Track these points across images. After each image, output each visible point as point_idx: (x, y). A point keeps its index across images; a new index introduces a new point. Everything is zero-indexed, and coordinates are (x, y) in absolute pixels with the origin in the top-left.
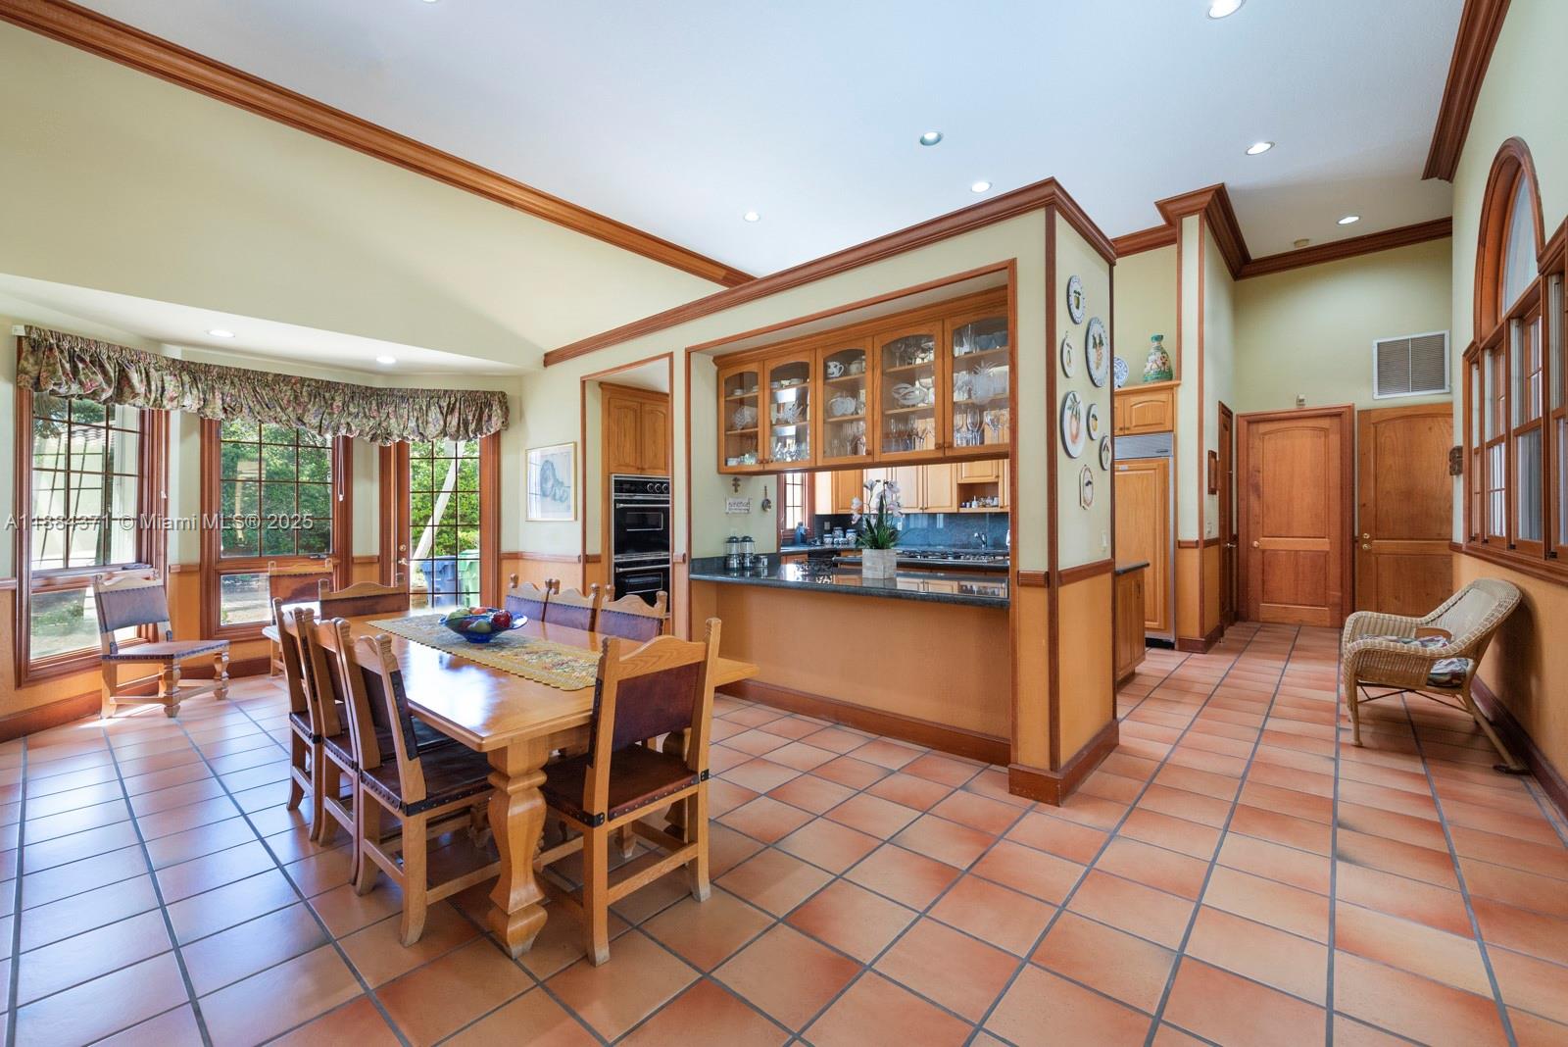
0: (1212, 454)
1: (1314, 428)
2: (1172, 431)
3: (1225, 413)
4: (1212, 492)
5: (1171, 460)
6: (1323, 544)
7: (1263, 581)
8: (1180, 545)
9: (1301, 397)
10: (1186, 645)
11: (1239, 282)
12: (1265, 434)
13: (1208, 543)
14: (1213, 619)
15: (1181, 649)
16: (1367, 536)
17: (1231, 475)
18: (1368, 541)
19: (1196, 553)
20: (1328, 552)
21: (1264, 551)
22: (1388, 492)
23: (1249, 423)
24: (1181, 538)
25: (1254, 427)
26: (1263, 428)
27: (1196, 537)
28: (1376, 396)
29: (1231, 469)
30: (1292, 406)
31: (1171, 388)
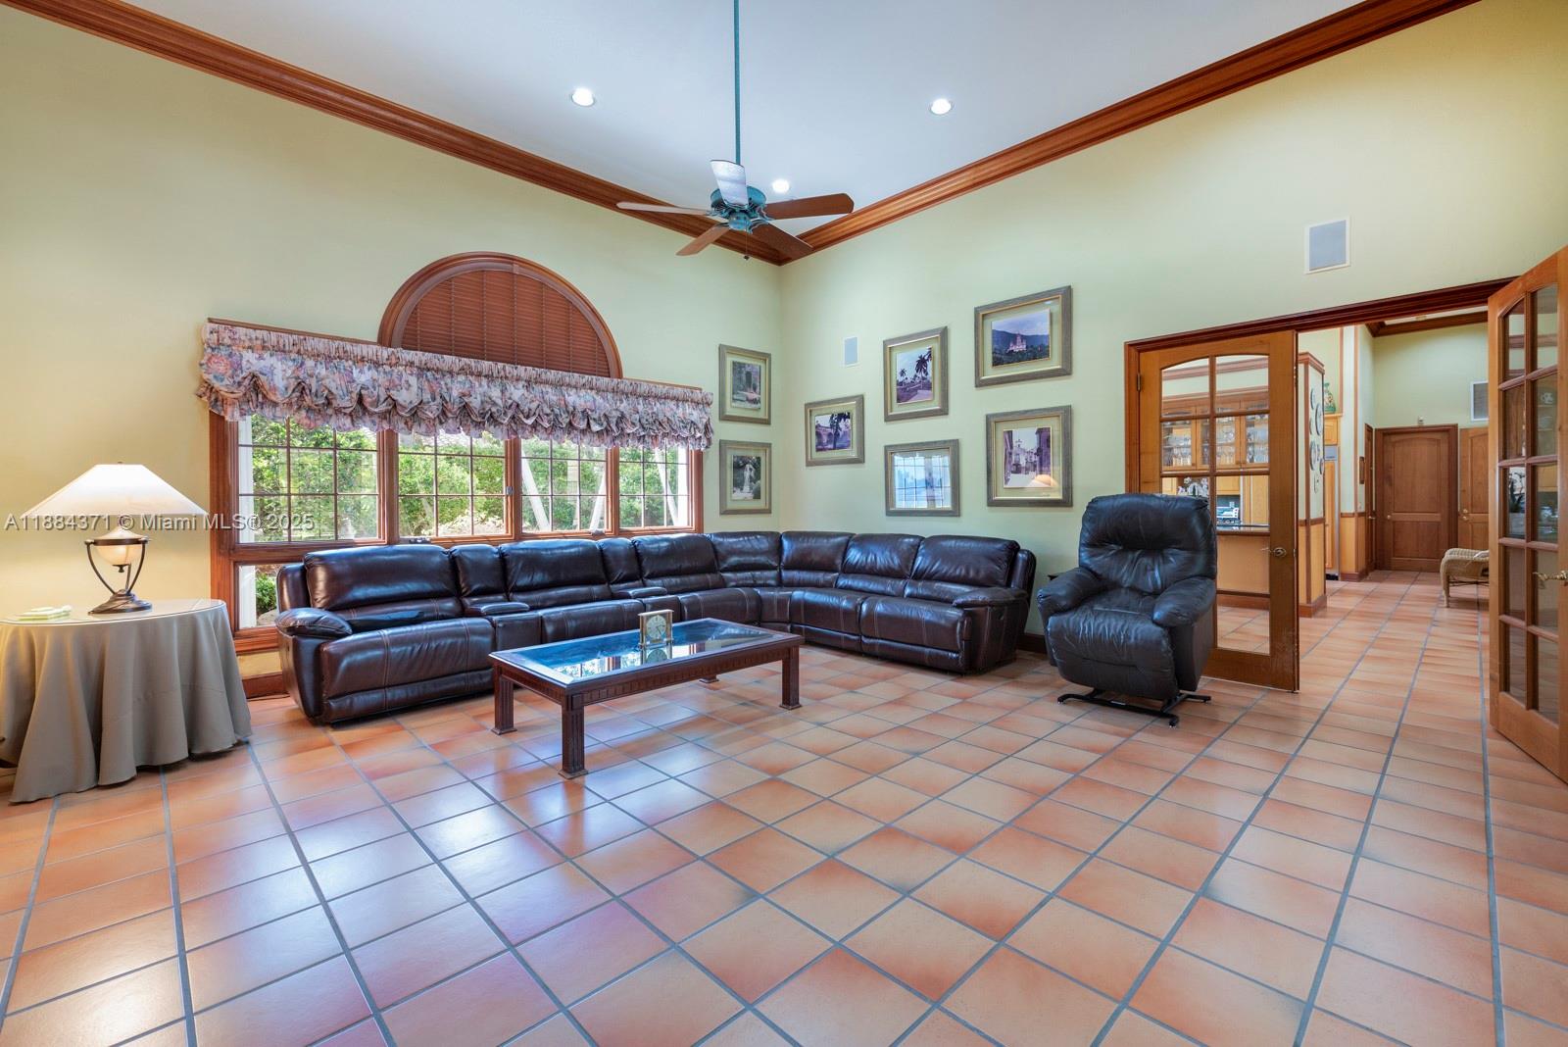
0: (1362, 459)
1: (1429, 439)
2: (1336, 445)
3: (1369, 429)
4: (1362, 482)
5: (1336, 463)
6: (1436, 517)
7: (1394, 543)
8: (1342, 515)
9: (1421, 418)
10: (1346, 577)
11: (1377, 338)
12: (1396, 442)
13: (1361, 515)
14: (1363, 565)
15: (1343, 580)
16: (1465, 511)
17: (1371, 471)
18: (1467, 515)
19: (1353, 520)
20: (1439, 523)
21: (1394, 522)
22: (1480, 483)
23: (1384, 434)
24: (1343, 510)
25: (1387, 438)
26: (1394, 438)
27: (1353, 511)
28: (1473, 419)
29: (1371, 466)
30: (1415, 424)
31: (1336, 418)
